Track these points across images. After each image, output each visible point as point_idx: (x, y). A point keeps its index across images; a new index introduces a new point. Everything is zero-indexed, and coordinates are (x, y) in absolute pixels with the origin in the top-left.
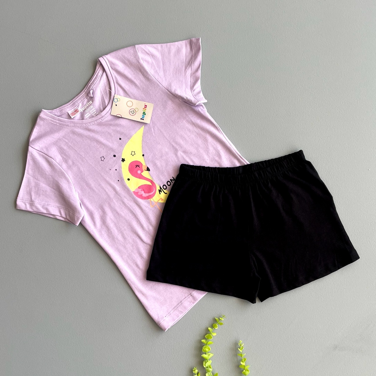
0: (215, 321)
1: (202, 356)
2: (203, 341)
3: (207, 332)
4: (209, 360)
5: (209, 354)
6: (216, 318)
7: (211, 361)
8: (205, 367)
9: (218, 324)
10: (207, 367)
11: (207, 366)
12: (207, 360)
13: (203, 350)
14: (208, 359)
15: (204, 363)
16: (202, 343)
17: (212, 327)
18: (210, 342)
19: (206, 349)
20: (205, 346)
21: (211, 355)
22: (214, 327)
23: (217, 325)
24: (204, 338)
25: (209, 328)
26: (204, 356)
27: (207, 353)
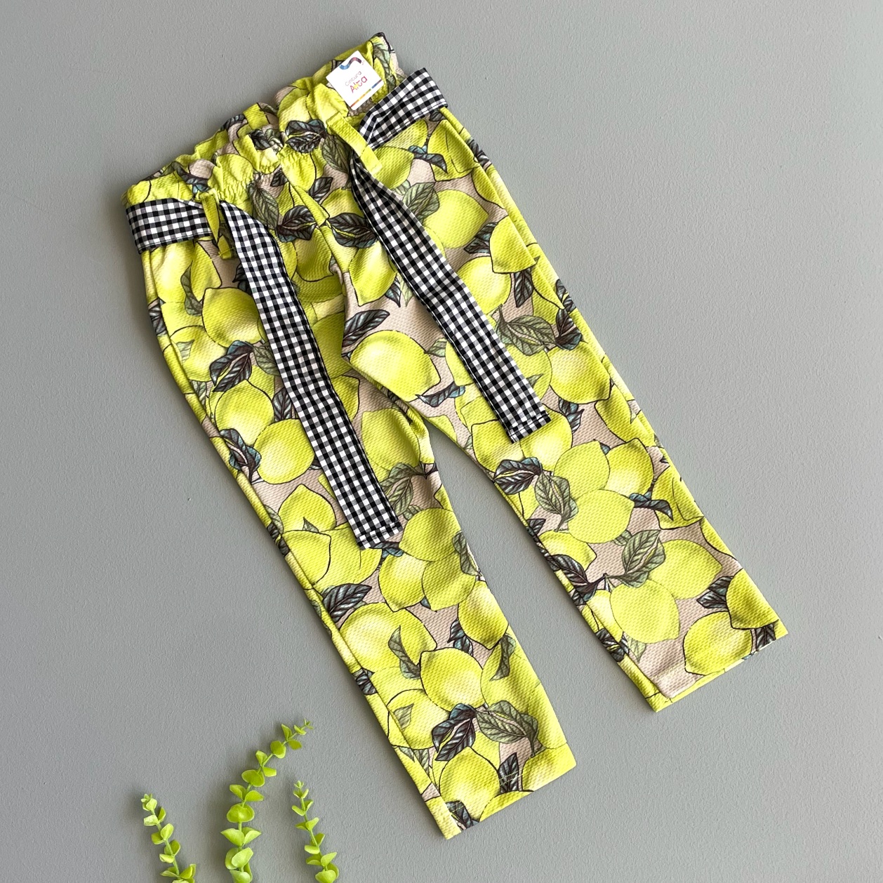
0: (279, 735)
1: (223, 833)
2: (236, 788)
3: (253, 763)
4: (244, 847)
5: (248, 828)
6: (282, 725)
7: (252, 853)
8: (229, 867)
9: (287, 745)
10: (238, 869)
11: (236, 865)
12: (238, 846)
13: (230, 815)
14: (241, 845)
15: (228, 856)
16: (230, 794)
17: (269, 749)
18: (253, 795)
19: (240, 814)
20: (239, 805)
21: (252, 834)
22: (271, 752)
23: (285, 749)
24: (239, 781)
25: (260, 754)
26: (231, 833)
27: (240, 825)
